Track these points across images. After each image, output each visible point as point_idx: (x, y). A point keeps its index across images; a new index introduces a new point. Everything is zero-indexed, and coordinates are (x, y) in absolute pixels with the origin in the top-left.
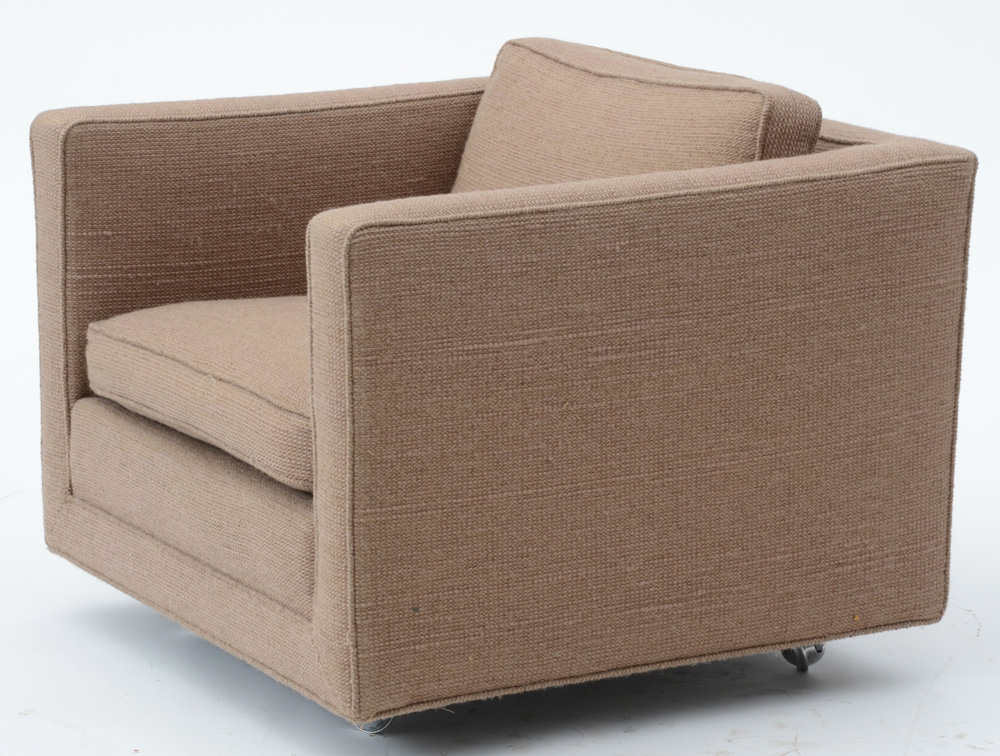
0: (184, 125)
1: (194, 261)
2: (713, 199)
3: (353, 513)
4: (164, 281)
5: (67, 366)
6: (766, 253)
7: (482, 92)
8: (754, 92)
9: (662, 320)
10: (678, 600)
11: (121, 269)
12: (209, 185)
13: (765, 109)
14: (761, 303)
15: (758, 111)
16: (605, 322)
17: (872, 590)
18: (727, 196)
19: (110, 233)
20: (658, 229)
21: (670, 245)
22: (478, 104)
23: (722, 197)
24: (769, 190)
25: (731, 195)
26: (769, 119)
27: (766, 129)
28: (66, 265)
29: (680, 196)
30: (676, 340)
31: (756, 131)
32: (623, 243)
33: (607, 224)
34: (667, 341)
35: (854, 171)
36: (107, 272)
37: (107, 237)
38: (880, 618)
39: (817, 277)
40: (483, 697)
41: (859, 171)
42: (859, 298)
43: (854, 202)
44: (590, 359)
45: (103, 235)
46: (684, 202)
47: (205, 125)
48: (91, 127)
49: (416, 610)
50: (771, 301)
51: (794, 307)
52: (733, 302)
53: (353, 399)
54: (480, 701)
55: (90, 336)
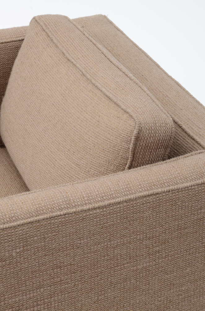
2: (84, 215)
6: (122, 240)
7: (23, 40)
9: (49, 288)
13: (135, 132)
14: (119, 267)
15: (132, 132)
16: (6, 297)
18: (95, 211)
20: (44, 238)
21: (54, 246)
22: (20, 47)
23: (91, 213)
24: (125, 204)
25: (98, 211)
26: (137, 138)
27: (135, 145)
29: (61, 215)
30: (60, 297)
31: (130, 144)
32: (18, 250)
33: (6, 241)
34: (53, 298)
35: (186, 185)
39: (158, 248)
41: (188, 184)
42: (186, 255)
43: (184, 204)
46: (63, 220)
50: (125, 265)
51: (142, 266)
52: (100, 270)
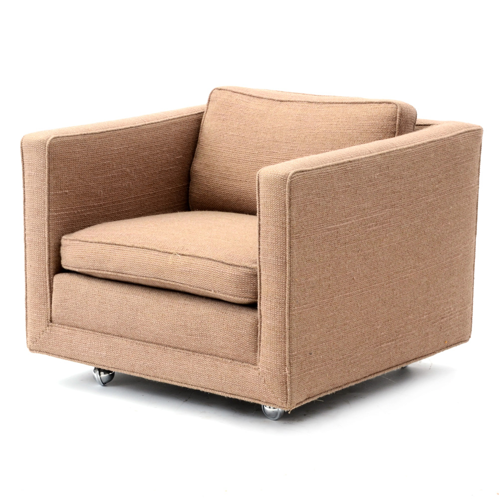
0: (93, 136)
1: (99, 202)
3: (290, 310)
4: (88, 213)
5: (49, 258)
6: (421, 176)
8: (389, 103)
9: (389, 209)
10: (393, 340)
11: (72, 209)
12: (105, 164)
14: (420, 199)
16: (372, 212)
17: (451, 328)
19: (67, 191)
20: (388, 167)
21: (392, 174)
26: (401, 115)
27: (400, 119)
28: (49, 209)
30: (394, 218)
31: (395, 121)
32: (377, 174)
33: (372, 166)
34: (391, 219)
36: (67, 210)
37: (66, 193)
38: (452, 342)
40: (329, 393)
44: (367, 230)
45: (65, 192)
47: (101, 135)
48: (58, 140)
49: (311, 354)
50: (423, 198)
51: (430, 200)
52: (411, 199)
53: (290, 255)
54: (328, 395)
55: (63, 242)
